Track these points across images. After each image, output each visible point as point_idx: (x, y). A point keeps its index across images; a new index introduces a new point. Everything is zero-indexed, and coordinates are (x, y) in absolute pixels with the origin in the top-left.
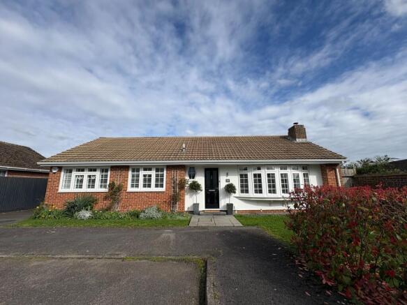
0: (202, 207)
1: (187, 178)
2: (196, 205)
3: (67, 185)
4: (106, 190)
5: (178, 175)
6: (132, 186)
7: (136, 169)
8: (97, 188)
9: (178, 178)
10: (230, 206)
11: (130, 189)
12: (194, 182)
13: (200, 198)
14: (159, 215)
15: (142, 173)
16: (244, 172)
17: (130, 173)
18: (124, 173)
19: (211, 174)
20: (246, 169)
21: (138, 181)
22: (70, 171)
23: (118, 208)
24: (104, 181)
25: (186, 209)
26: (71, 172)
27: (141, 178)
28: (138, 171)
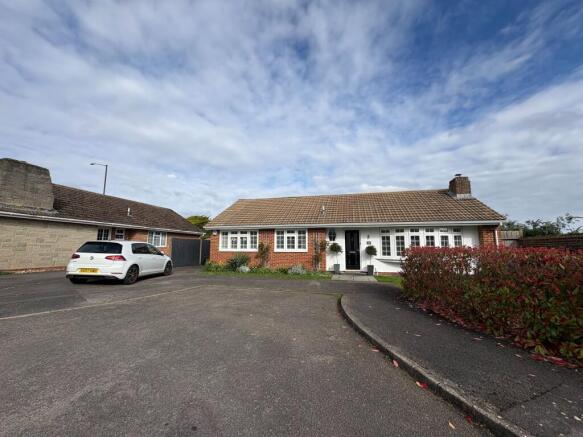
0: (343, 268)
1: (328, 240)
2: (337, 266)
3: (225, 246)
4: (256, 250)
5: (319, 237)
6: (278, 247)
7: (281, 232)
8: (249, 249)
9: (319, 240)
10: (371, 268)
11: (276, 250)
12: (335, 244)
13: (340, 259)
14: (305, 272)
15: (286, 235)
16: (385, 235)
17: (276, 235)
18: (270, 235)
19: (352, 235)
20: (388, 232)
21: (283, 242)
22: (225, 233)
23: (267, 266)
24: (253, 242)
25: (327, 269)
26: (227, 234)
27: (286, 240)
28: (283, 233)
